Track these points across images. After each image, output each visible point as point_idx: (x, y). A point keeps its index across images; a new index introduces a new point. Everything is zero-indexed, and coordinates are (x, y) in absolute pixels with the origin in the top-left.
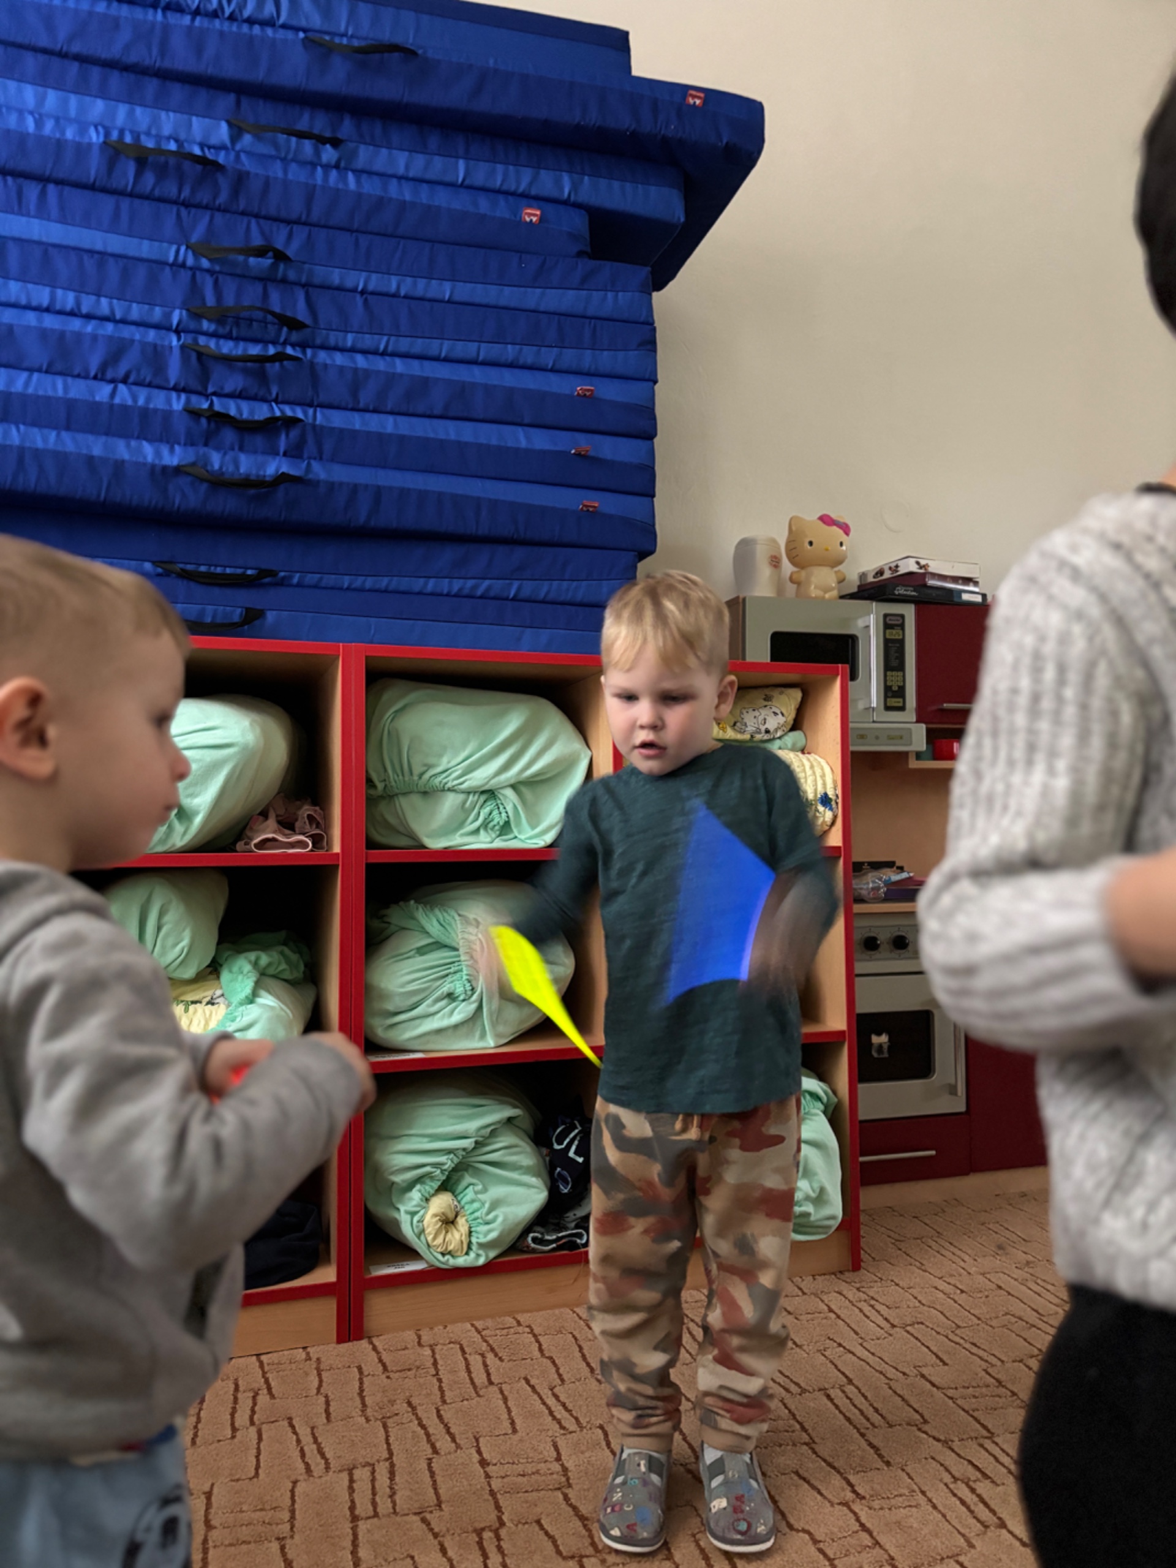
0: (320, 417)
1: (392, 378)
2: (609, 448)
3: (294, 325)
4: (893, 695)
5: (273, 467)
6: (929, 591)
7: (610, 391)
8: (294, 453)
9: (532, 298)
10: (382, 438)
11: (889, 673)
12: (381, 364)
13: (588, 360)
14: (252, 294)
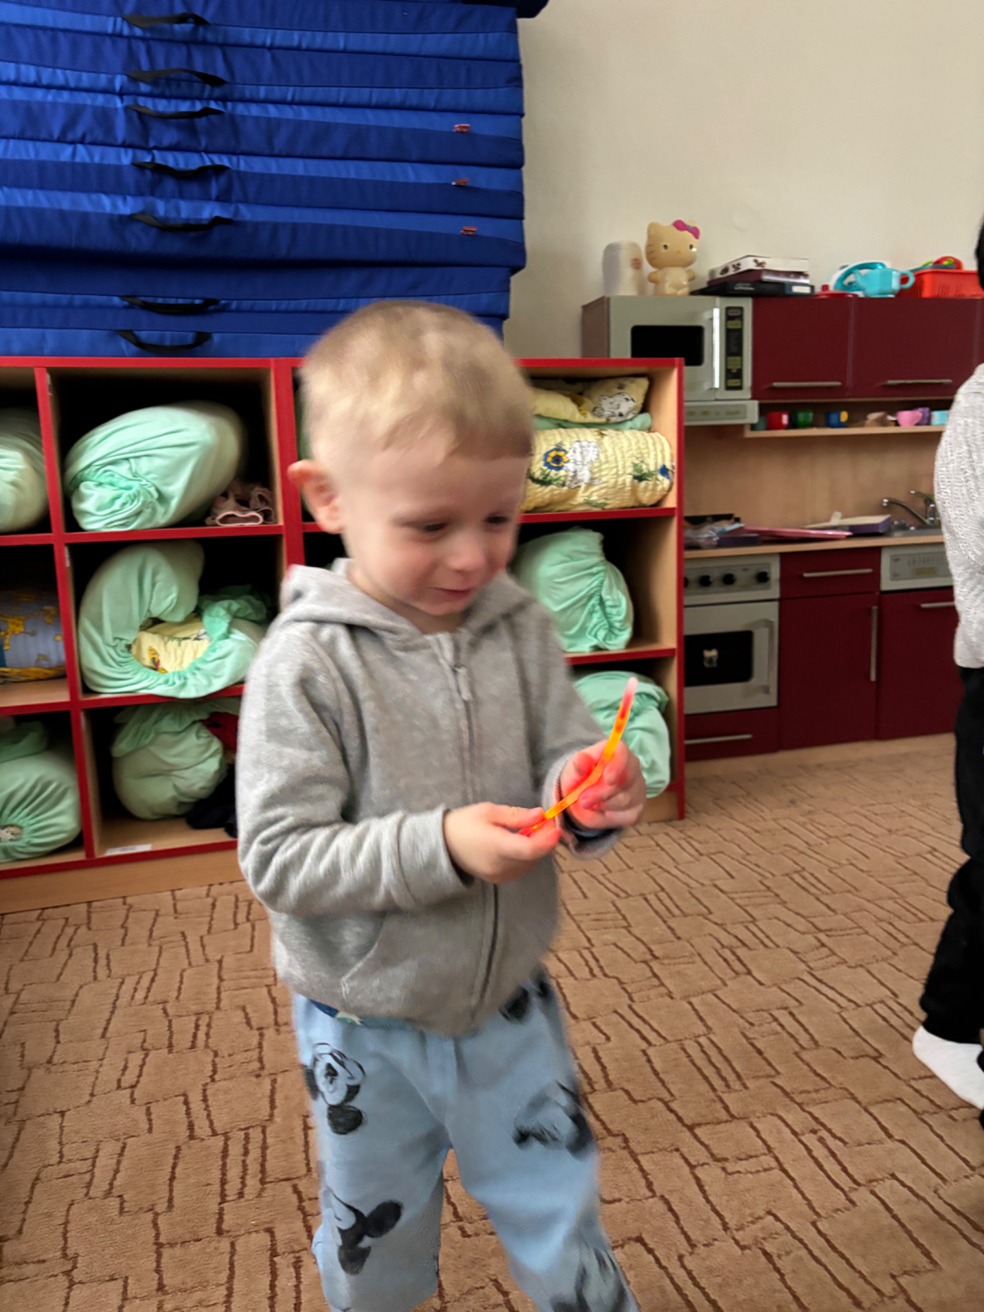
0: (243, 164)
1: (299, 125)
2: (485, 179)
3: (215, 82)
4: (732, 376)
5: (209, 211)
6: (764, 286)
7: (485, 127)
8: (223, 198)
9: (414, 43)
10: (295, 180)
11: (730, 358)
12: (289, 113)
13: (463, 97)
14: (178, 59)
